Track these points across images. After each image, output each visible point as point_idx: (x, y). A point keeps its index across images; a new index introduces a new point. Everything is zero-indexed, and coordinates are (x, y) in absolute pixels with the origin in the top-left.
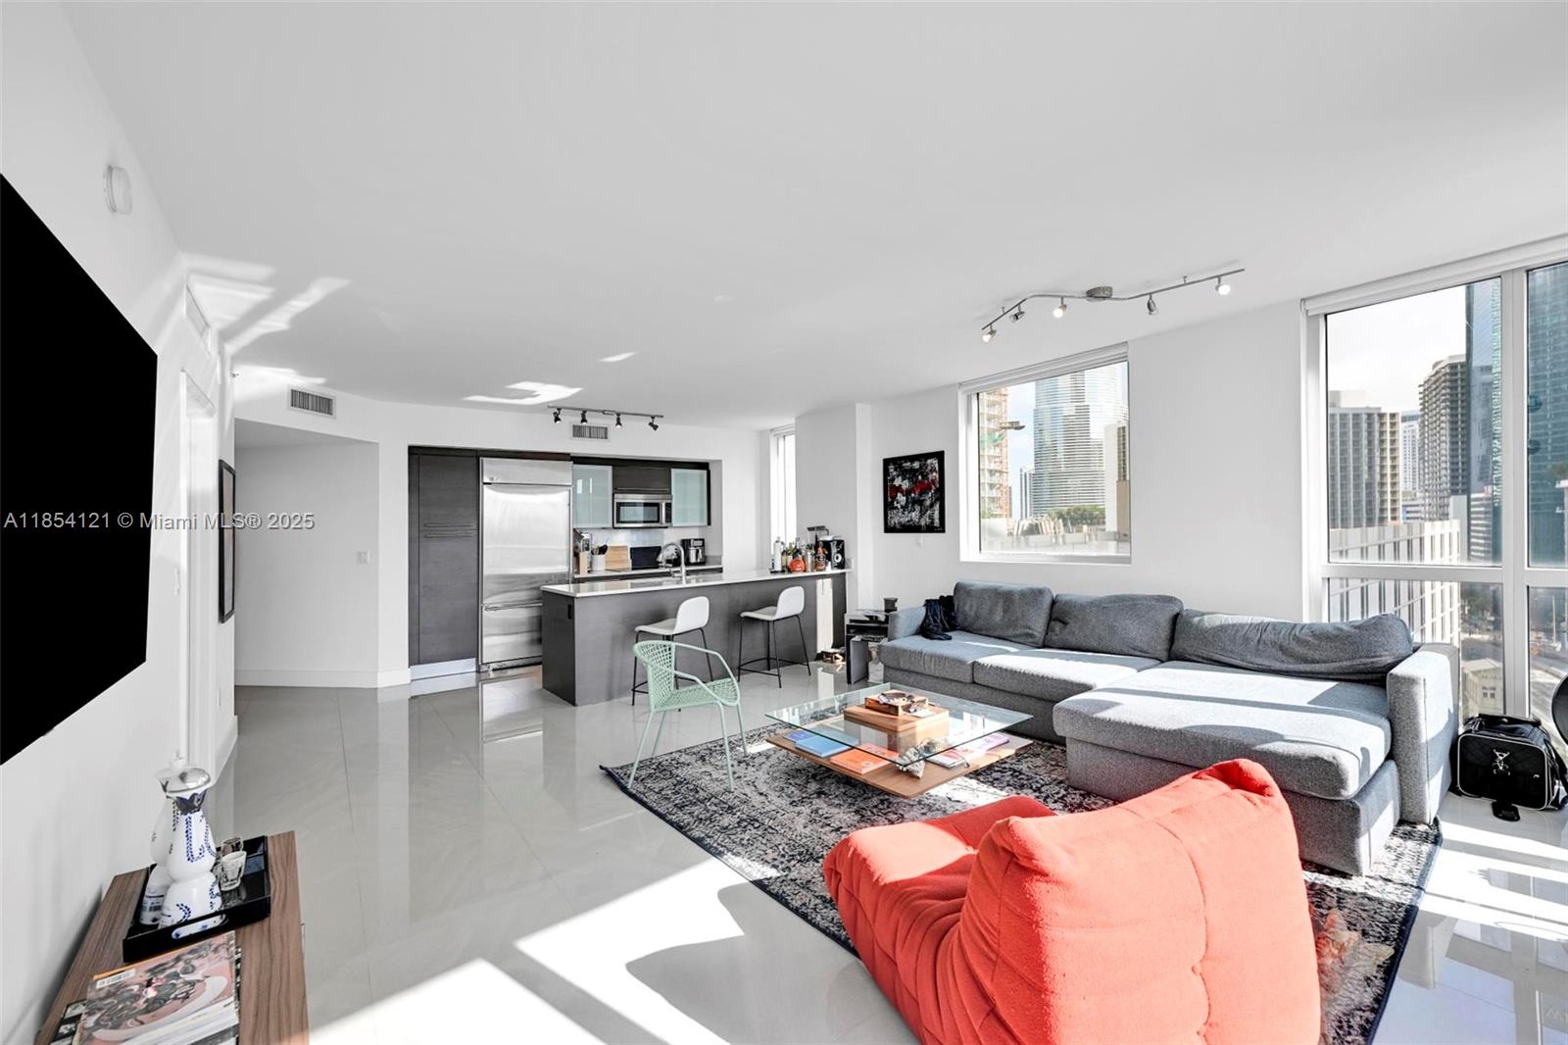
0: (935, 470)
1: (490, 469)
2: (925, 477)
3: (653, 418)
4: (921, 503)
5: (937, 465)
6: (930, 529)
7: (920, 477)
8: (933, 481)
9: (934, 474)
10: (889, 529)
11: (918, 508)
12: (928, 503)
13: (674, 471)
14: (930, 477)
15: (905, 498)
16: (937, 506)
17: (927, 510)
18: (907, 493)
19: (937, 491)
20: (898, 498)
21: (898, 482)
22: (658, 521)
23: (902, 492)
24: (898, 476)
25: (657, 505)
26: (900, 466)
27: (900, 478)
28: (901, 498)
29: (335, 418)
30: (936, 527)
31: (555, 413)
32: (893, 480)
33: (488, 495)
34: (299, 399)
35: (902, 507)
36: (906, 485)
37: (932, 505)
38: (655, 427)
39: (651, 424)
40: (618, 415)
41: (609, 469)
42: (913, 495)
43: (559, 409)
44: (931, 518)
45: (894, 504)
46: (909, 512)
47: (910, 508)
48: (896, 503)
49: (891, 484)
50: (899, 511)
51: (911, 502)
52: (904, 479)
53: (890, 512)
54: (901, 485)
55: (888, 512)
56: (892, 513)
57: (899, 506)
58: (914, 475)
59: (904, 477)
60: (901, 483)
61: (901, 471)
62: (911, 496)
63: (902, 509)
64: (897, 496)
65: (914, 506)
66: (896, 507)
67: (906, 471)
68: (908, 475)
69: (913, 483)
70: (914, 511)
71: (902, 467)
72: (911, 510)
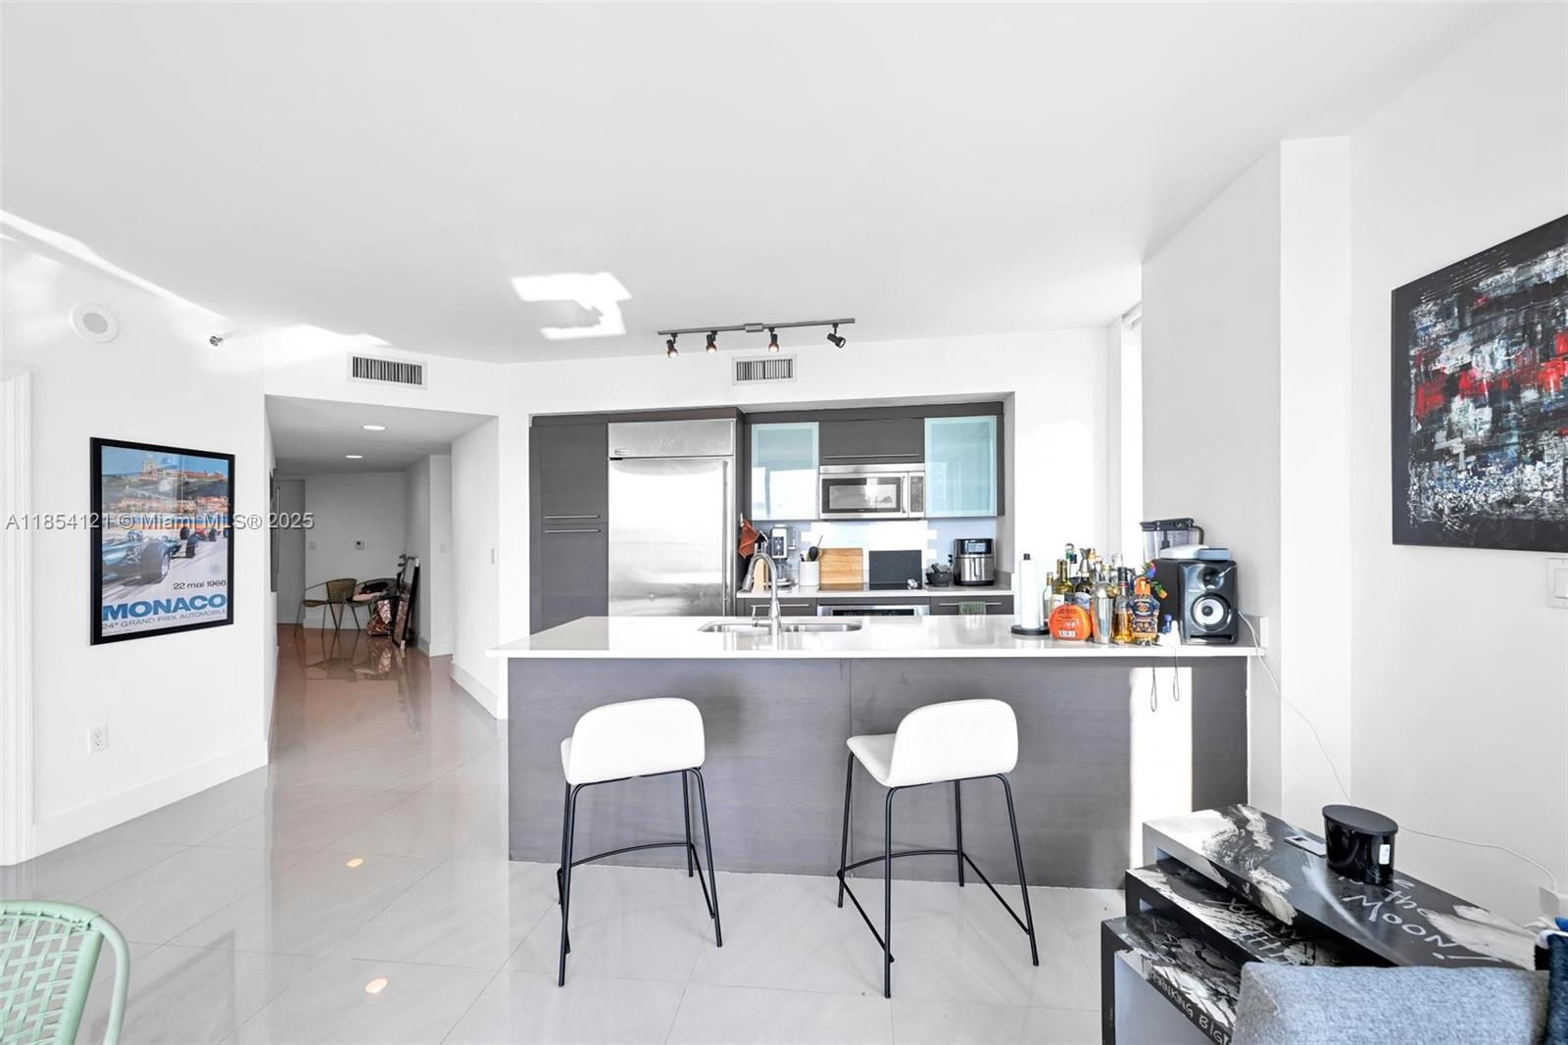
1: (618, 439)
3: (835, 325)
10: (1410, 529)
13: (929, 423)
15: (1487, 413)
18: (1500, 392)
20: (1455, 416)
21: (1448, 361)
22: (898, 509)
23: (1474, 392)
24: (1454, 336)
25: (897, 482)
26: (1467, 295)
27: (1465, 339)
28: (1471, 417)
29: (425, 389)
31: (669, 342)
32: (1433, 353)
33: (616, 475)
34: (362, 367)
35: (1471, 449)
36: (1491, 360)
38: (838, 341)
39: (832, 337)
40: (772, 329)
41: (814, 427)
42: (1529, 395)
43: (674, 335)
45: (1441, 440)
46: (1508, 469)
47: (1512, 452)
48: (1450, 435)
49: (1426, 372)
50: (1462, 466)
51: (1519, 426)
52: (1484, 342)
53: (1419, 476)
54: (1468, 366)
55: (1412, 472)
56: (1430, 478)
57: (1457, 446)
58: (1543, 312)
59: (1486, 333)
60: (1467, 360)
61: (1475, 313)
62: (1517, 398)
63: (1472, 458)
64: (1447, 410)
65: (1534, 438)
66: (1448, 452)
67: (1497, 304)
68: (1504, 321)
69: (1532, 345)
70: (1538, 457)
71: (1479, 295)
72: (1519, 460)
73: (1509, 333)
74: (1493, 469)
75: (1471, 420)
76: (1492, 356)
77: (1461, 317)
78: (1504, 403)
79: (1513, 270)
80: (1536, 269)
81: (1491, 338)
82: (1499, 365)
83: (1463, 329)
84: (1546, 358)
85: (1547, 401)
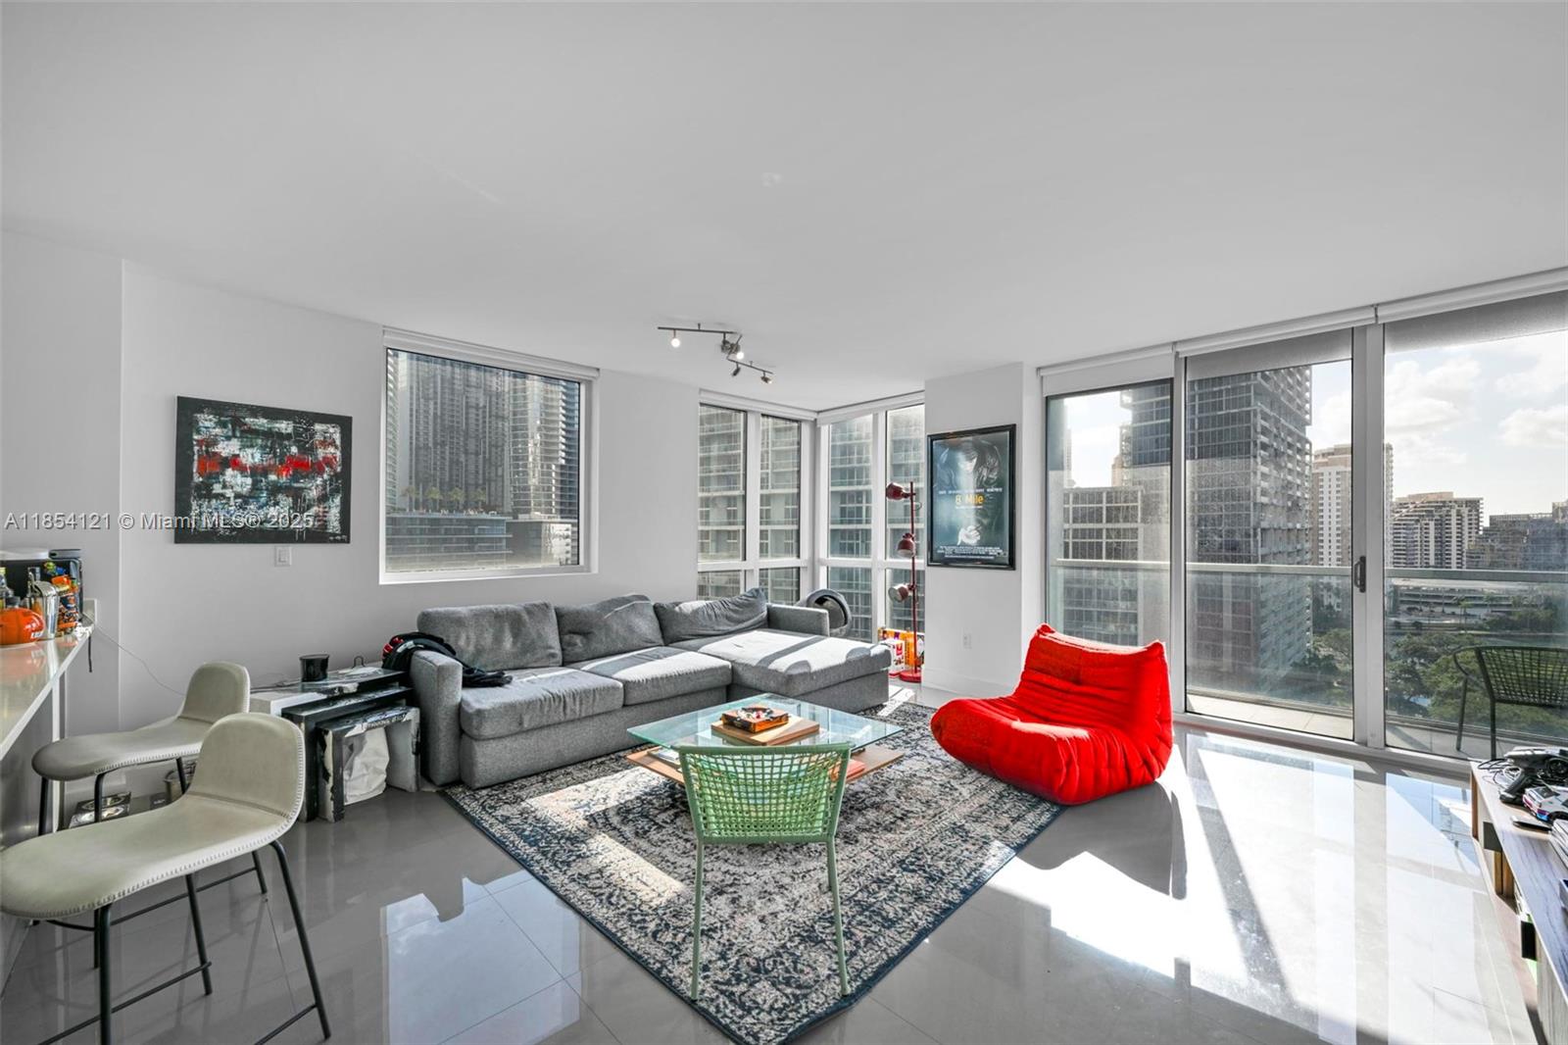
0: (333, 443)
2: (307, 449)
4: (297, 495)
5: (337, 437)
6: (318, 536)
7: (294, 450)
8: (328, 462)
9: (331, 450)
10: (184, 535)
11: (286, 502)
12: (314, 494)
14: (321, 453)
15: (249, 481)
16: (337, 500)
17: (309, 507)
18: (257, 472)
19: (336, 476)
20: (227, 478)
21: (227, 448)
23: (242, 469)
24: (228, 438)
26: (237, 422)
27: (236, 442)
28: (238, 480)
30: (334, 535)
32: (213, 443)
35: (238, 496)
36: (252, 457)
37: (323, 499)
42: (273, 477)
44: (322, 519)
45: (217, 489)
46: (261, 507)
47: (263, 500)
48: (224, 487)
49: (207, 451)
50: (232, 503)
51: (267, 489)
52: (248, 447)
53: (200, 506)
54: (238, 456)
55: (194, 504)
56: (209, 507)
57: (229, 493)
58: (280, 445)
59: (249, 444)
60: (237, 452)
61: (242, 432)
62: (266, 478)
63: (240, 500)
64: (223, 474)
65: (275, 496)
66: (223, 496)
67: (256, 433)
68: (259, 441)
69: (275, 456)
70: (277, 504)
71: (245, 424)
72: (266, 504)
73: (263, 448)
74: (252, 507)
75: (239, 482)
76: (252, 455)
77: (234, 431)
78: (259, 478)
79: (265, 421)
80: (277, 425)
81: (252, 446)
82: (256, 460)
83: (234, 436)
84: (281, 463)
85: (281, 481)
